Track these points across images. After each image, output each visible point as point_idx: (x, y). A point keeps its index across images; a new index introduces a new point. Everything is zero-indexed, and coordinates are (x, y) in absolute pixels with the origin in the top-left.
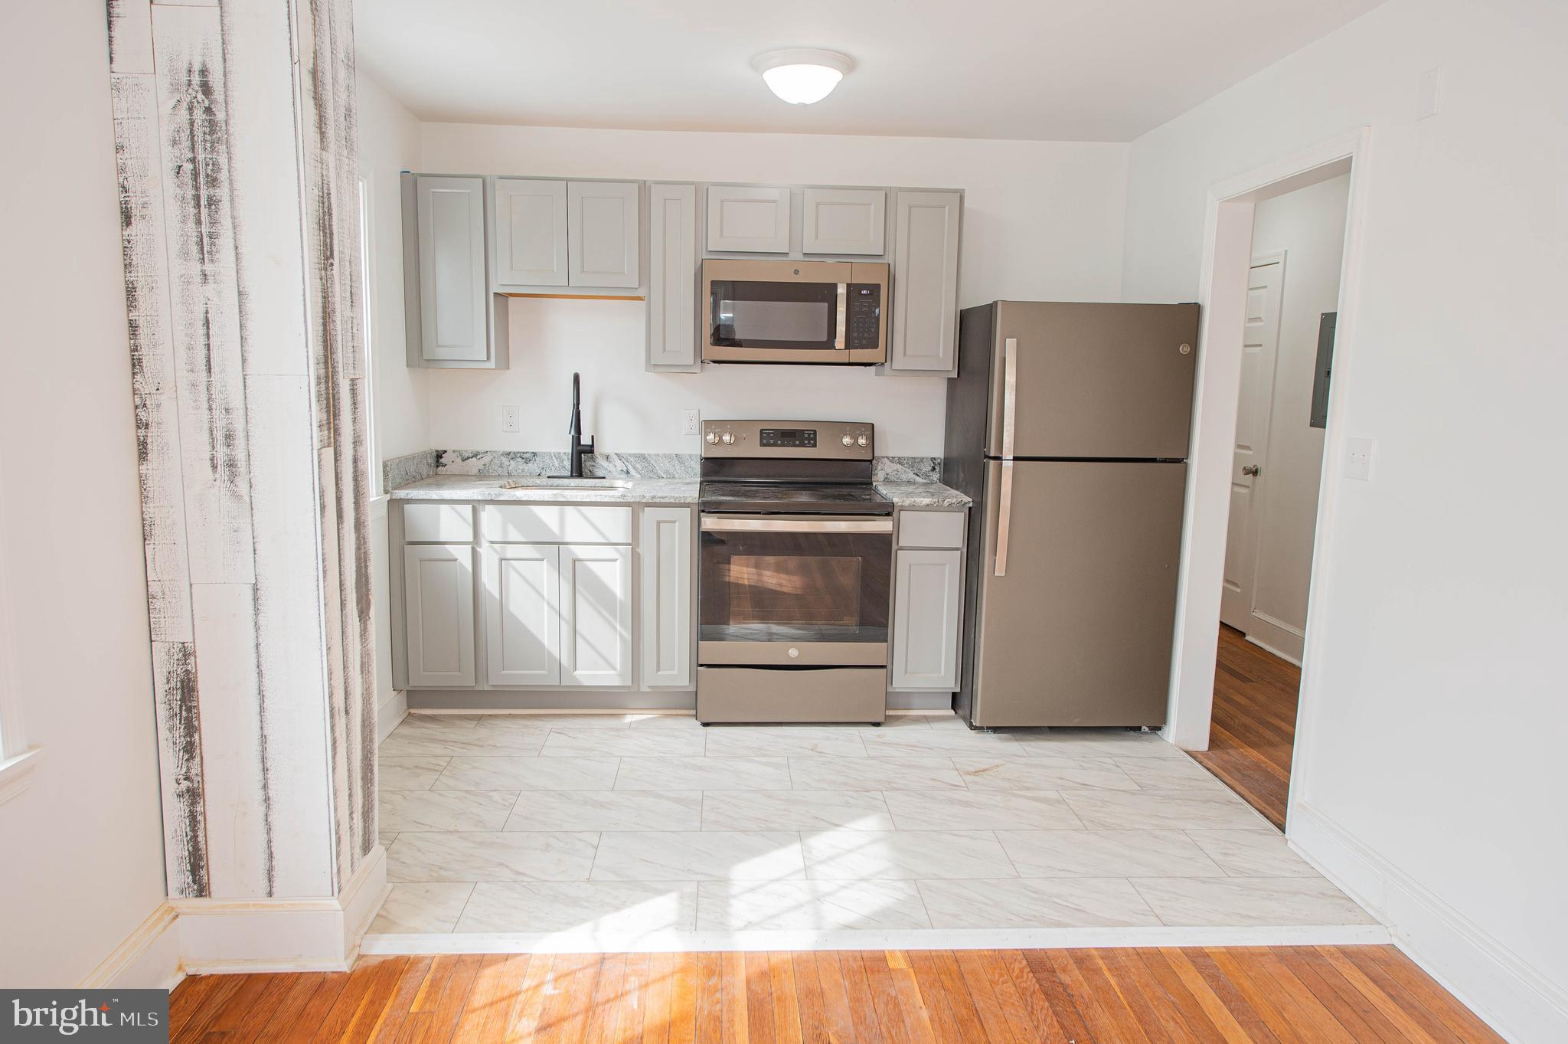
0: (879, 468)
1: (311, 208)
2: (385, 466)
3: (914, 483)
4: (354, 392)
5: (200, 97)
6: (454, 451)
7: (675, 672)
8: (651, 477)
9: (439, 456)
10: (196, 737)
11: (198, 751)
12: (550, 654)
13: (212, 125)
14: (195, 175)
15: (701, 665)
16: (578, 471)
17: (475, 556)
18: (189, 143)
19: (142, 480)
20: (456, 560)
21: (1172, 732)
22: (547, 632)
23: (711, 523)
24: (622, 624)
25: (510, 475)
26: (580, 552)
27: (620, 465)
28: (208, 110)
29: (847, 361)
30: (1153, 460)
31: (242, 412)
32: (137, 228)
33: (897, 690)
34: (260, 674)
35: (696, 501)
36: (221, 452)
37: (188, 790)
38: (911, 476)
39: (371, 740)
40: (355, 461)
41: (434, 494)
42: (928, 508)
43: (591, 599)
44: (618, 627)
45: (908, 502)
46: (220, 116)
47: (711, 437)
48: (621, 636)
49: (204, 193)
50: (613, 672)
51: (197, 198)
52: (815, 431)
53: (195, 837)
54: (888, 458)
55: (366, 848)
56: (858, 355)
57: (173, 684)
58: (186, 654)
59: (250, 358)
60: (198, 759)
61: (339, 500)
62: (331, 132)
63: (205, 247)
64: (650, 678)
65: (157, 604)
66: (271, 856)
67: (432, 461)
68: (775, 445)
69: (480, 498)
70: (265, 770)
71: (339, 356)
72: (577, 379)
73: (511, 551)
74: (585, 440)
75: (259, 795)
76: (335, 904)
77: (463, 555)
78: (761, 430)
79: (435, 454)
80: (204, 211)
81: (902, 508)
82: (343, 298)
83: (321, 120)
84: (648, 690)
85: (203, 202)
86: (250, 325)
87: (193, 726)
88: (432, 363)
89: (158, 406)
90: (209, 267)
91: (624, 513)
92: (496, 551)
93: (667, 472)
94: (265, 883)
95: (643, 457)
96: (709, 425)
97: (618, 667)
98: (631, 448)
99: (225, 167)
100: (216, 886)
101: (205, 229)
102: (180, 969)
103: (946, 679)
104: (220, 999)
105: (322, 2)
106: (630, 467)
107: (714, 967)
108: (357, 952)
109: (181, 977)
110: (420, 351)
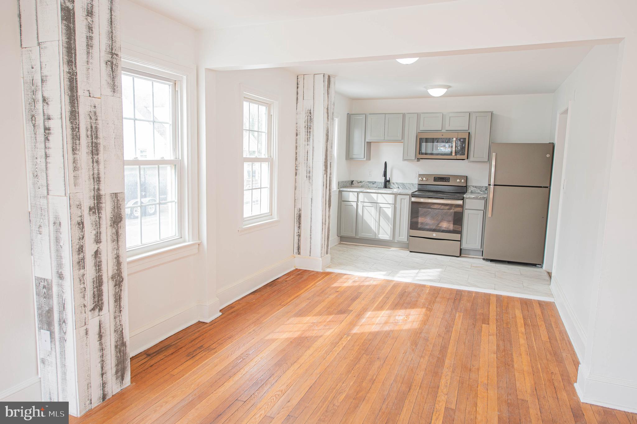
0: (469, 189)
1: (325, 132)
2: (338, 183)
3: (480, 193)
5: (309, 114)
6: (356, 181)
7: (404, 238)
8: (404, 189)
9: (352, 182)
10: (300, 225)
12: (373, 231)
13: (311, 119)
14: (308, 127)
15: (410, 236)
16: (385, 187)
17: (357, 205)
18: (307, 122)
19: (296, 179)
20: (352, 206)
21: (545, 265)
22: (373, 225)
23: (413, 199)
24: (391, 224)
25: (369, 187)
26: (382, 205)
27: (397, 186)
28: (310, 117)
29: (456, 159)
30: (541, 187)
31: (312, 168)
32: (298, 136)
33: (464, 248)
34: (311, 215)
35: (411, 194)
36: (308, 175)
37: (298, 235)
38: (479, 191)
39: (329, 232)
40: (330, 178)
41: (349, 190)
42: (474, 198)
43: (383, 217)
45: (469, 197)
46: (312, 117)
47: (420, 179)
48: (391, 228)
50: (388, 236)
53: (299, 243)
54: (472, 186)
55: (327, 253)
56: (459, 157)
57: (297, 215)
58: (300, 210)
59: (314, 158)
60: (300, 229)
61: (326, 184)
62: (329, 118)
63: (308, 140)
64: (397, 239)
65: (296, 201)
66: (311, 248)
67: (351, 183)
68: (438, 181)
69: (359, 191)
70: (311, 232)
71: (328, 158)
72: (386, 163)
73: (365, 204)
74: (388, 179)
75: (310, 237)
76: (321, 260)
77: (354, 204)
78: (434, 177)
80: (308, 133)
81: (467, 198)
82: (330, 147)
83: (328, 116)
84: (397, 242)
85: (308, 132)
86: (314, 153)
87: (300, 223)
88: (352, 159)
89: (299, 166)
90: (308, 143)
91: (393, 196)
92: (362, 204)
93: (409, 188)
94: (309, 253)
95: (403, 184)
96: (420, 175)
98: (400, 181)
99: (312, 126)
100: (301, 253)
101: (308, 136)
102: (295, 267)
103: (478, 246)
104: (301, 271)
105: (330, 95)
106: (399, 186)
107: (389, 281)
108: (324, 270)
109: (295, 268)
110: (349, 156)
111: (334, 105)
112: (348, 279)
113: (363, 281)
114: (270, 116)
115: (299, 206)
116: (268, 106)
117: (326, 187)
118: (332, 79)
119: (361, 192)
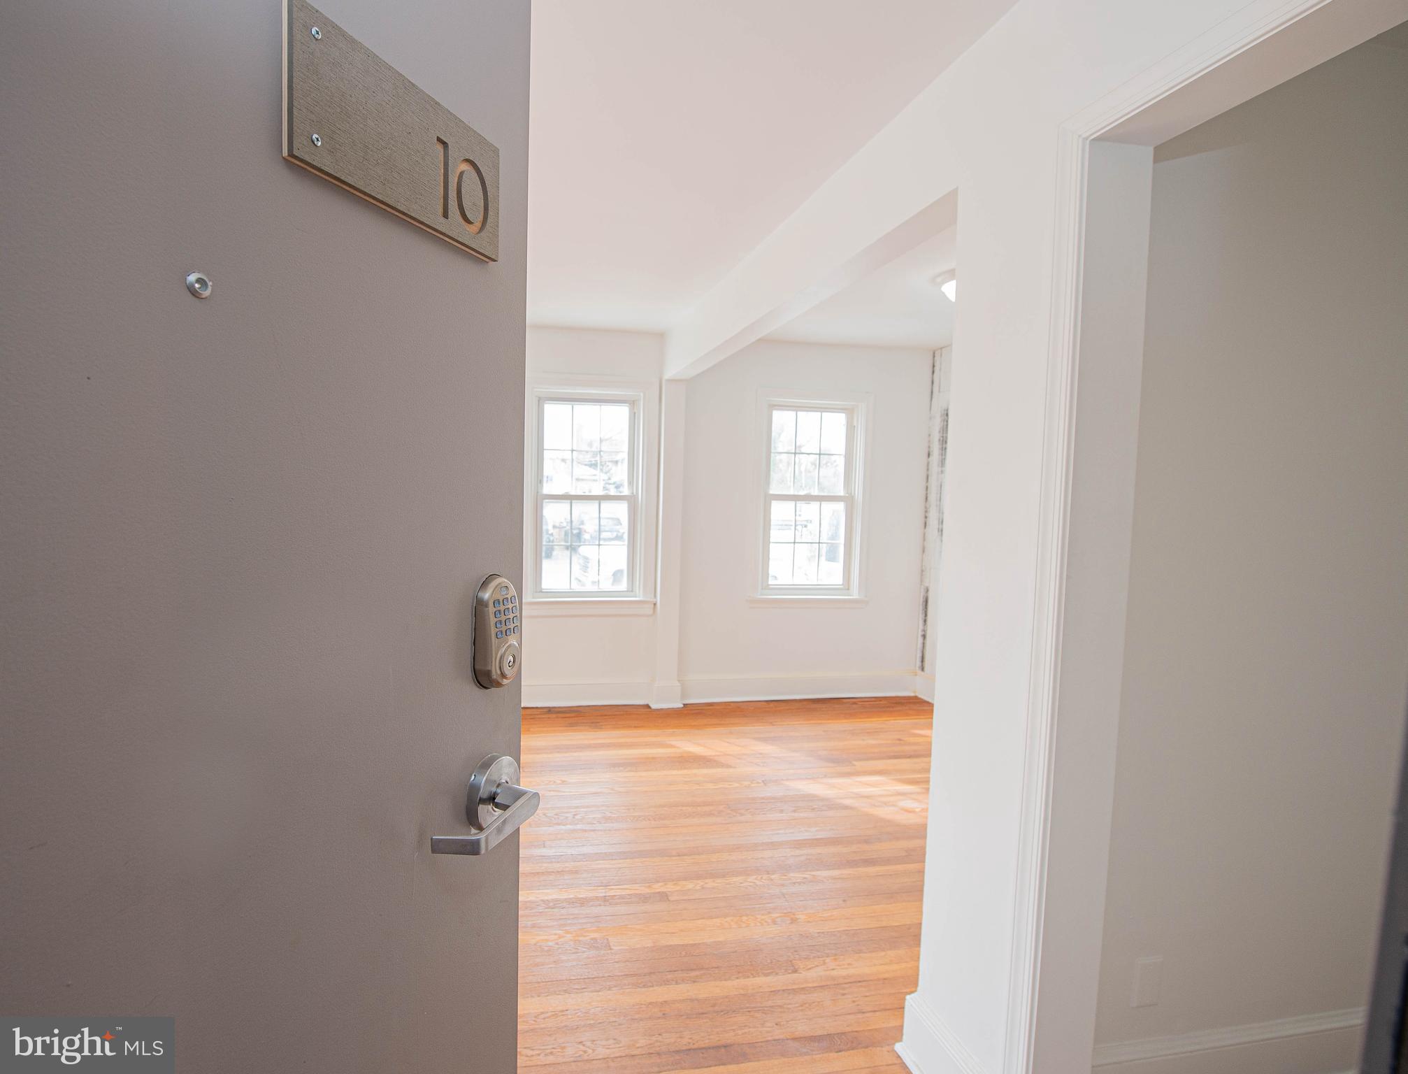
5: (945, 417)
10: (926, 617)
11: (926, 622)
13: (947, 426)
14: (942, 441)
18: (942, 432)
19: (924, 534)
28: (946, 421)
32: (930, 458)
37: (924, 635)
46: (948, 423)
53: (923, 650)
57: (924, 599)
60: (926, 625)
63: (943, 463)
65: (924, 573)
66: (934, 664)
80: (943, 452)
85: (943, 449)
87: (926, 614)
89: (929, 511)
100: (926, 669)
102: (915, 692)
109: (913, 694)
114: (851, 428)
115: (927, 585)
116: (849, 412)
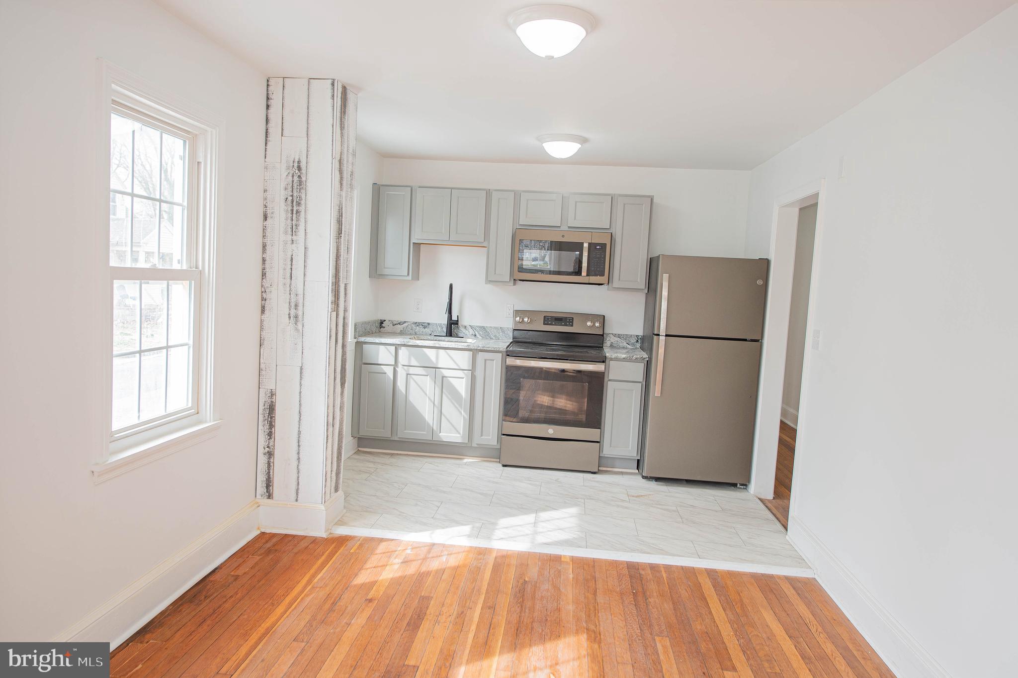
0: (608, 340)
1: (335, 214)
2: (355, 325)
3: (627, 348)
4: (345, 289)
5: (297, 171)
6: (389, 321)
7: (490, 438)
8: (487, 338)
9: (382, 322)
10: (273, 429)
11: (273, 436)
12: (428, 424)
13: (300, 183)
14: (292, 201)
15: (504, 435)
16: (450, 333)
17: (395, 372)
18: (291, 189)
19: (262, 321)
20: (385, 373)
21: (752, 487)
22: (427, 412)
23: (511, 361)
24: (465, 411)
25: (416, 334)
26: (446, 373)
27: (471, 331)
28: (299, 177)
29: (588, 282)
30: (745, 340)
31: (302, 296)
33: (606, 456)
34: (300, 405)
35: (505, 350)
36: (293, 312)
37: (268, 452)
38: (625, 344)
39: (342, 442)
40: (344, 318)
41: (377, 340)
42: (624, 360)
43: (449, 396)
44: (463, 412)
45: (614, 356)
46: (304, 179)
47: (518, 319)
48: (464, 417)
49: (295, 209)
50: (458, 435)
51: (292, 210)
52: (573, 318)
53: (269, 472)
54: (612, 334)
55: (336, 490)
56: (593, 279)
57: (266, 407)
58: (272, 394)
59: (307, 274)
60: (273, 439)
61: (337, 334)
62: (344, 183)
63: (294, 230)
64: (477, 440)
65: (263, 373)
66: (298, 484)
67: (378, 325)
68: (551, 324)
69: (399, 343)
70: (299, 446)
71: (341, 274)
72: (451, 286)
73: (412, 370)
74: (454, 318)
75: (296, 457)
76: (322, 507)
77: (389, 371)
78: (544, 317)
79: (379, 322)
80: (294, 215)
81: (611, 359)
82: (344, 250)
83: (341, 178)
84: (476, 445)
86: (309, 262)
87: (272, 425)
88: (382, 276)
90: (294, 238)
91: (468, 355)
92: (404, 370)
93: (495, 336)
94: (295, 495)
95: (483, 328)
96: (517, 313)
97: (461, 432)
98: (477, 323)
99: (304, 199)
100: (275, 494)
101: (294, 223)
102: (258, 529)
103: (632, 451)
104: (274, 540)
105: (345, 131)
106: (476, 333)
107: (482, 552)
108: (330, 531)
109: (259, 532)
110: (376, 270)
111: (354, 155)
112: (389, 553)
113: (425, 559)
114: (194, 167)
115: (269, 385)
116: (191, 138)
117: (336, 341)
118: (350, 96)
119: (404, 345)
